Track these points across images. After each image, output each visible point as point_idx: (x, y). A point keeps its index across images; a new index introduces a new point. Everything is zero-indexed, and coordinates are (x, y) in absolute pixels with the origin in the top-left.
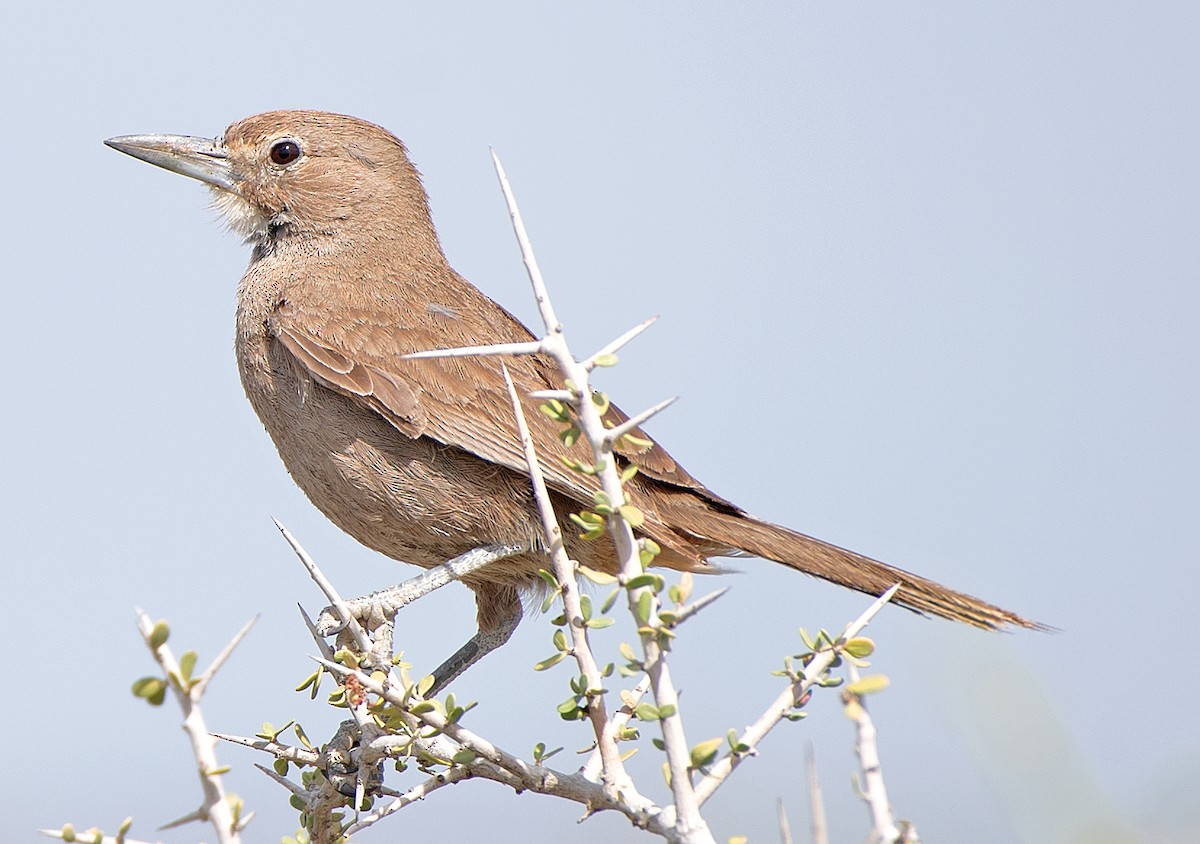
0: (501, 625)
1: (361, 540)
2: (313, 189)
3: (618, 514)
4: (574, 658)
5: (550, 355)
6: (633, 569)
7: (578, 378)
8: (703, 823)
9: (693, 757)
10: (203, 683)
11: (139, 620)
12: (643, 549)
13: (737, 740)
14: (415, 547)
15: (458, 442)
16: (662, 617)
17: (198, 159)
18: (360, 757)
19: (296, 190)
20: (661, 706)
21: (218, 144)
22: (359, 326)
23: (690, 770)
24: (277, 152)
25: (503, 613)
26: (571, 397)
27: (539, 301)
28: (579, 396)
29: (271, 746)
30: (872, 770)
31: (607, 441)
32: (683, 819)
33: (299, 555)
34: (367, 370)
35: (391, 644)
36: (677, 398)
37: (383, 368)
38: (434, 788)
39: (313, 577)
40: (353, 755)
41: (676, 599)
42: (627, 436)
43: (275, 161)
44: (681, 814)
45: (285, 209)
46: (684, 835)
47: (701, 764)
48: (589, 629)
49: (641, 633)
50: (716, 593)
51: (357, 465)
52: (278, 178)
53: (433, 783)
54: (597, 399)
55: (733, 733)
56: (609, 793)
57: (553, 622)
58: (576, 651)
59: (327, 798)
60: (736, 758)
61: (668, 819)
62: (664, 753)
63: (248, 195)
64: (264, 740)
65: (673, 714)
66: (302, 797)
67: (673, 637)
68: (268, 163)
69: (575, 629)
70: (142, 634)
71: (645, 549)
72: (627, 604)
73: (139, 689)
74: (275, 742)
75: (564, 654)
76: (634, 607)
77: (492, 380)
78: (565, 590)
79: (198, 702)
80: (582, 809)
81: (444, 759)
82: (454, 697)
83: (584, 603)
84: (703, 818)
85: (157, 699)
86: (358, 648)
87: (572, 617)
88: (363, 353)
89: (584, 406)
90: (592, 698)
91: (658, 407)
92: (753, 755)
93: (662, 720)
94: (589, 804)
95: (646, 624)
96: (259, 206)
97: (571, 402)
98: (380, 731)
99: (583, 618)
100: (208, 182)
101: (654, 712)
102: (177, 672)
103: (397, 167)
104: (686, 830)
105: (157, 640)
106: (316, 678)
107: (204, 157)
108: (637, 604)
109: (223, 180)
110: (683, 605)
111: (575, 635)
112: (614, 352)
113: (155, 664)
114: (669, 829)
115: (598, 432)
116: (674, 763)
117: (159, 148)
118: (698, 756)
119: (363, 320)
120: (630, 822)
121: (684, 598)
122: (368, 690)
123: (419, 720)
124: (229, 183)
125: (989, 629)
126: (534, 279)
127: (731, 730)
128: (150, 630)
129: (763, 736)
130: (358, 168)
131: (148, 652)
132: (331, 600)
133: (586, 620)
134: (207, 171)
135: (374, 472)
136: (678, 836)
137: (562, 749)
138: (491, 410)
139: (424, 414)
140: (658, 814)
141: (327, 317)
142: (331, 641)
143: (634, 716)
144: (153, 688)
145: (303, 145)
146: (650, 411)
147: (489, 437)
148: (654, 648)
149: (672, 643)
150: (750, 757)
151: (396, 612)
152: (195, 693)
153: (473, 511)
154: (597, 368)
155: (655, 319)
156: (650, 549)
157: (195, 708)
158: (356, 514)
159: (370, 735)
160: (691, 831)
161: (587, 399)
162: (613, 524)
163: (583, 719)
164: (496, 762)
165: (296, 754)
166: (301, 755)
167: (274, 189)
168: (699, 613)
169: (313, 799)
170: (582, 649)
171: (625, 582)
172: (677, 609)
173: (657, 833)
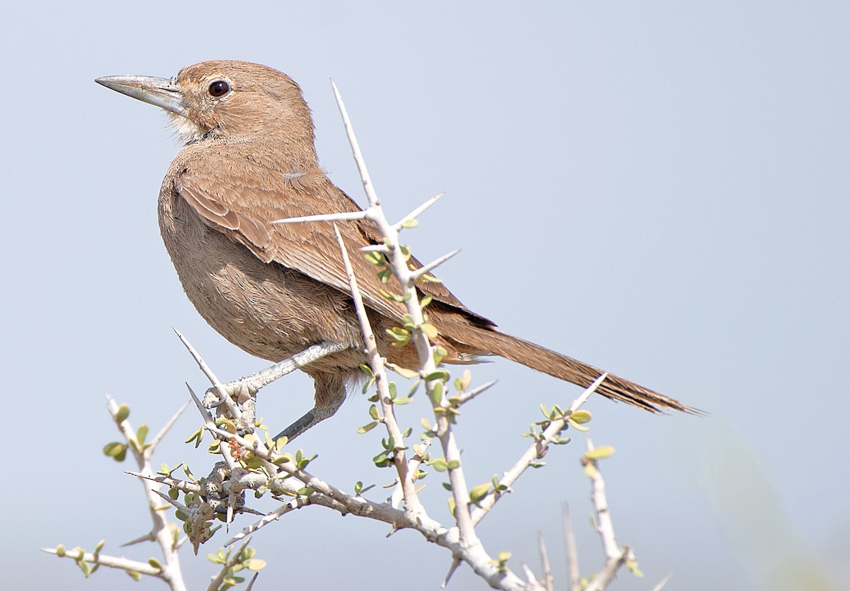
0: (331, 402)
1: (230, 339)
2: (237, 113)
3: (419, 329)
4: (385, 425)
5: (371, 221)
6: (430, 367)
7: (391, 237)
8: (477, 541)
9: (471, 496)
10: (153, 446)
11: (108, 403)
12: (436, 353)
13: (498, 481)
14: (266, 344)
15: (296, 266)
16: (451, 401)
17: (159, 92)
18: (230, 488)
19: (225, 114)
20: (449, 461)
21: (173, 82)
22: (235, 187)
23: (469, 504)
24: (214, 88)
25: (333, 394)
26: (387, 250)
27: (365, 184)
28: (392, 248)
29: (167, 480)
30: (603, 511)
31: (412, 279)
32: (464, 538)
33: (192, 353)
34: (238, 216)
35: (254, 413)
36: (460, 250)
37: (249, 214)
38: (285, 512)
39: (201, 368)
40: (225, 486)
41: (459, 388)
42: (425, 276)
43: (212, 94)
44: (463, 535)
45: (218, 127)
46: (465, 549)
47: (476, 500)
48: (394, 404)
49: (436, 412)
50: (487, 384)
51: (227, 283)
52: (214, 106)
53: (285, 509)
54: (404, 251)
55: (496, 477)
56: (409, 517)
57: (369, 400)
58: (386, 420)
59: (204, 514)
60: (498, 494)
61: (453, 537)
62: (451, 493)
63: (194, 117)
64: (162, 476)
65: (458, 467)
66: (185, 513)
67: (458, 414)
68: (207, 96)
69: (385, 405)
70: (111, 412)
71: (437, 353)
72: (425, 390)
73: (108, 450)
74: (170, 477)
75: (378, 421)
76: (431, 394)
77: (324, 228)
78: (378, 378)
79: (148, 460)
80: (389, 527)
81: (291, 492)
82: (302, 452)
83: (392, 387)
84: (478, 536)
85: (120, 457)
86: (231, 416)
87: (383, 397)
88: (236, 204)
89: (396, 256)
90: (397, 452)
91: (447, 256)
92: (509, 492)
93: (450, 470)
94: (395, 524)
95: (439, 405)
96: (201, 125)
97: (387, 253)
98: (243, 470)
99: (390, 398)
100: (166, 108)
101: (444, 465)
102: (135, 439)
103: (296, 101)
104: (466, 546)
105: (121, 417)
106: (199, 434)
107: (163, 91)
108: (433, 391)
109: (176, 107)
110: (464, 392)
111: (385, 409)
112: (415, 218)
113: (119, 433)
114: (453, 544)
115: (405, 273)
116: (458, 500)
117: (132, 85)
118: (475, 496)
119: (238, 183)
120: (425, 539)
121: (465, 387)
122: (244, 448)
123: (278, 468)
124: (181, 109)
125: (656, 412)
126: (361, 169)
127: (495, 475)
128: (116, 410)
129: (516, 479)
130: (268, 100)
131: (115, 425)
132: (213, 383)
133: (392, 399)
134: (166, 101)
135: (240, 288)
136: (461, 550)
137: (374, 485)
138: (321, 246)
139: (275, 247)
140: (446, 534)
141: (214, 180)
142: (213, 411)
143: (422, 462)
144: (118, 449)
145: (231, 83)
146: (441, 259)
147: (318, 263)
148: (444, 421)
149: (457, 418)
150: (507, 493)
151: (257, 391)
152: (147, 454)
153: (305, 318)
154: (404, 229)
155: (442, 194)
156: (440, 353)
157: (147, 463)
158: (227, 319)
159: (237, 474)
160: (470, 547)
161: (398, 251)
162: (416, 337)
163: (390, 466)
164: (329, 495)
165: (185, 485)
166: (188, 486)
167: (211, 114)
168: (476, 398)
169: (193, 514)
170: (389, 418)
171: (425, 376)
172: (460, 395)
173: (443, 546)
